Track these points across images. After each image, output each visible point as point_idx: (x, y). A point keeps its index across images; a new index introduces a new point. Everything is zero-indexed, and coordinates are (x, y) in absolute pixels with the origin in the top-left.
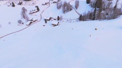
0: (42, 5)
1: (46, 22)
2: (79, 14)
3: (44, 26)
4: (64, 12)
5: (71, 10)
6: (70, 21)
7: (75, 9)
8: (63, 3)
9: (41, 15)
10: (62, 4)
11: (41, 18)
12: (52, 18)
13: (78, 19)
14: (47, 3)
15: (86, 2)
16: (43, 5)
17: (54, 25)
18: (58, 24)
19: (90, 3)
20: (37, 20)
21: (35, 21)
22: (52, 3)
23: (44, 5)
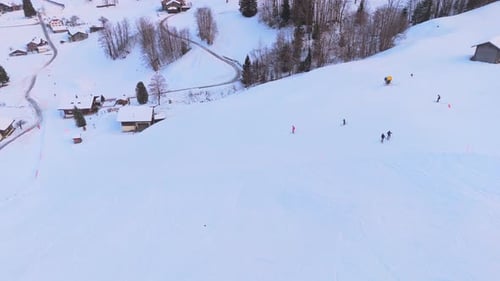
0: (11, 55)
1: (81, 123)
2: (227, 60)
3: (78, 141)
4: (155, 64)
5: (184, 51)
6: (203, 97)
7: (205, 43)
8: (133, 30)
9: (29, 100)
10: (130, 35)
11: (38, 112)
12: (103, 99)
13: (235, 80)
14: (38, 42)
15: (240, 13)
16: (18, 53)
17: (133, 128)
18: (156, 118)
19: (256, 12)
20: (20, 124)
21: (10, 128)
22: (62, 42)
23: (25, 54)
